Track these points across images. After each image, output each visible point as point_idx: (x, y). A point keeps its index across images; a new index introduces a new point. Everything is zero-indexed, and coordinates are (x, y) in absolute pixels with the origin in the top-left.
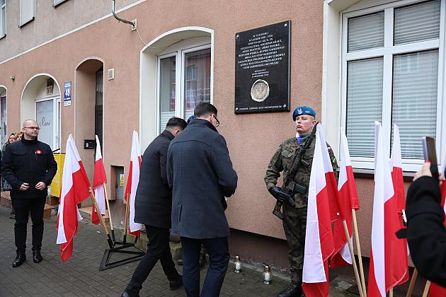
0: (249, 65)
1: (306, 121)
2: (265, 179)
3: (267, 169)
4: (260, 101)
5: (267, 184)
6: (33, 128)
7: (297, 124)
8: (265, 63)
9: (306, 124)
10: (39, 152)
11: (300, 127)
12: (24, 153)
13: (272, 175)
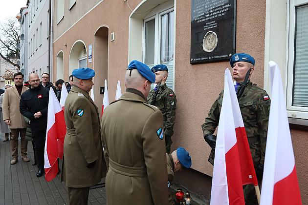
0: (201, 19)
1: (243, 68)
2: (203, 126)
3: (207, 116)
4: (210, 51)
5: (204, 132)
6: (34, 81)
7: (234, 71)
8: (214, 15)
9: (242, 71)
10: (40, 96)
11: (235, 74)
12: (30, 99)
13: (209, 123)
